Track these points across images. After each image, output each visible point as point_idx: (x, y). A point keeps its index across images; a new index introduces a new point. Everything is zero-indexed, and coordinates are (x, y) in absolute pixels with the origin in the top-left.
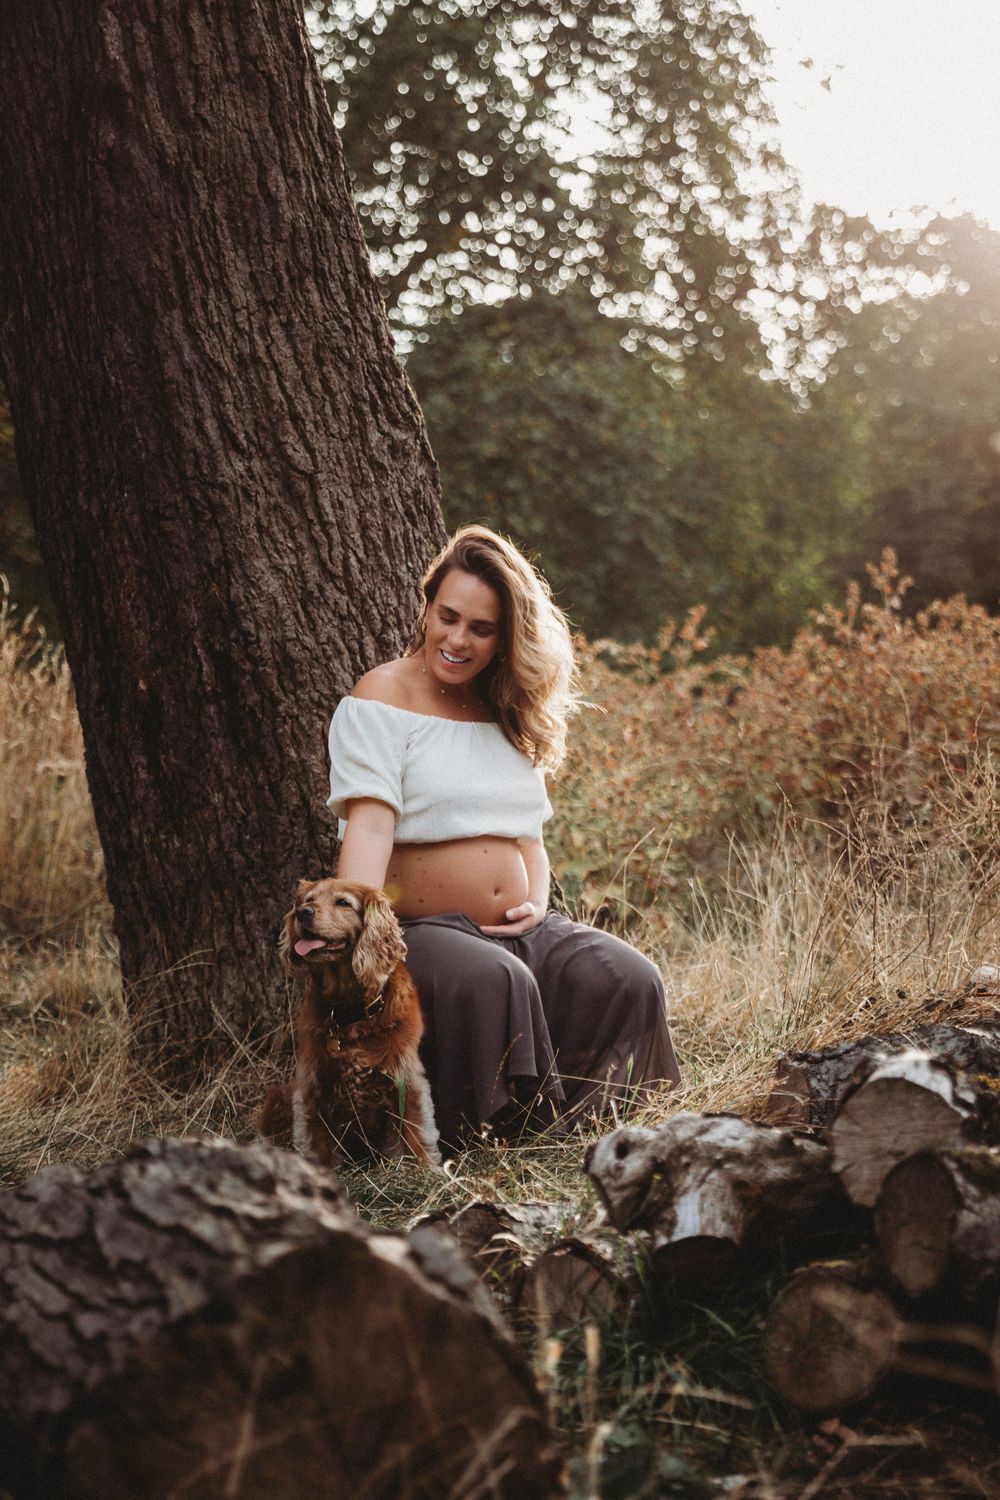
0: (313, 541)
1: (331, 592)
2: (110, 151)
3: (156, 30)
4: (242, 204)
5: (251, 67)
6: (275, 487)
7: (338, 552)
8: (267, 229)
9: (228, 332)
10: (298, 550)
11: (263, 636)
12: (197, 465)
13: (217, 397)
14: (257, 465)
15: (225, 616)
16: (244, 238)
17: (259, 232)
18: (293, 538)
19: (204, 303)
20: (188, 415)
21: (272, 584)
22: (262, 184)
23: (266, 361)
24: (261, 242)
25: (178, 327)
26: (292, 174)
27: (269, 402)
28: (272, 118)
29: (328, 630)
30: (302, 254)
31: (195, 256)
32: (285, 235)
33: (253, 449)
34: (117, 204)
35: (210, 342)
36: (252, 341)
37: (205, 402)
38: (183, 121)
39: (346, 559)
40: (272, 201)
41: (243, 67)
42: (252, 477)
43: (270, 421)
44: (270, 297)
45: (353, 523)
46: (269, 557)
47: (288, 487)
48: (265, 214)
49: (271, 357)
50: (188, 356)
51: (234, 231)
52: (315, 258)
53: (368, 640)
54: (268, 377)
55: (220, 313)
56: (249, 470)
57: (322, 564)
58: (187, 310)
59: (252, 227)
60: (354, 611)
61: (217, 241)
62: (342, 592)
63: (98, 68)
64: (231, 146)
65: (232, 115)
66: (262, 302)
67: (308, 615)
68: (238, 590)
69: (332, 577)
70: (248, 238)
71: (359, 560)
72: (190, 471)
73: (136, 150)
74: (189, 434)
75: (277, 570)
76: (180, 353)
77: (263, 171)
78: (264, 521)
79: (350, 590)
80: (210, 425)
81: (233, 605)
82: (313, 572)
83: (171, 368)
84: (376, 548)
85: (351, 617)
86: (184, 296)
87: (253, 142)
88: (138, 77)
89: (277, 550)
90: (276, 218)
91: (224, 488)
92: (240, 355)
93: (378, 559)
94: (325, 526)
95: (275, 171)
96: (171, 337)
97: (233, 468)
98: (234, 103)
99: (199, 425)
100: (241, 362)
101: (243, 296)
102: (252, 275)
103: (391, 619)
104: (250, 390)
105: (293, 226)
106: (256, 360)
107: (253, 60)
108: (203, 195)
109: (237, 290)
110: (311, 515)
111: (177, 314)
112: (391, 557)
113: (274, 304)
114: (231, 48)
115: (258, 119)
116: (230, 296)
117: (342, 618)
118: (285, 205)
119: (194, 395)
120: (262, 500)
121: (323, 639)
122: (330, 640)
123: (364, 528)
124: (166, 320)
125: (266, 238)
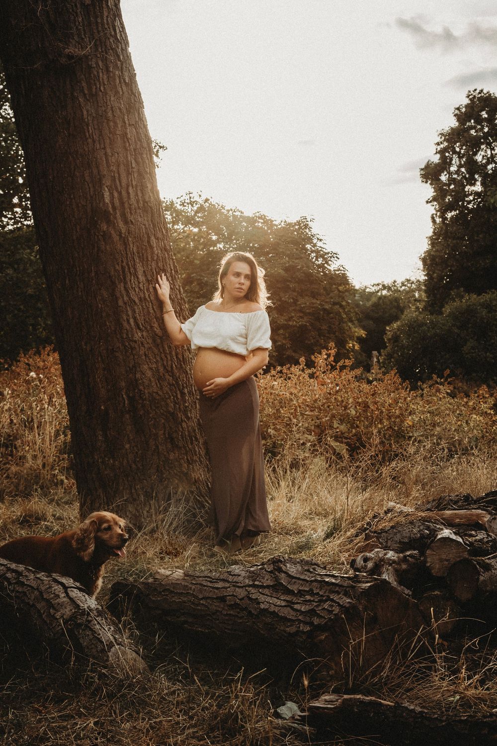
0: (161, 359)
1: (167, 377)
2: (104, 232)
3: (120, 193)
4: (142, 249)
5: (146, 205)
6: (150, 341)
7: (170, 363)
8: (150, 257)
9: (137, 290)
10: (157, 362)
11: (146, 391)
12: (127, 335)
13: (134, 311)
14: (145, 334)
15: (133, 384)
16: (142, 259)
17: (147, 258)
18: (155, 358)
19: (131, 281)
20: (125, 318)
21: (149, 374)
22: (149, 242)
23: (148, 299)
24: (148, 260)
25: (122, 289)
26: (157, 239)
27: (149, 313)
28: (152, 221)
29: (166, 389)
30: (159, 264)
31: (128, 265)
32: (155, 258)
33: (144, 329)
34: (106, 249)
35: (132, 293)
36: (144, 293)
37: (130, 313)
38: (126, 222)
39: (172, 365)
40: (151, 247)
41: (144, 205)
42: (143, 338)
43: (149, 319)
44: (150, 279)
45: (174, 353)
46: (148, 365)
47: (154, 341)
48: (149, 251)
49: (150, 298)
50: (126, 298)
51: (139, 257)
52: (163, 266)
53: (178, 392)
54: (149, 304)
55: (135, 284)
56: (142, 335)
57: (165, 367)
58: (125, 283)
59: (145, 255)
60: (174, 382)
61: (134, 261)
62: (170, 376)
63: (101, 205)
64: (139, 229)
65: (140, 220)
66: (148, 281)
67: (160, 384)
68: (138, 376)
69: (168, 371)
70: (143, 260)
71: (175, 366)
72: (125, 336)
73: (113, 232)
74: (125, 324)
75: (151, 369)
76: (123, 297)
77: (149, 237)
78: (147, 353)
79: (173, 375)
80: (132, 321)
81: (136, 380)
82: (161, 370)
83: (120, 303)
84: (180, 360)
85: (173, 385)
86: (125, 278)
87: (146, 228)
88: (114, 208)
89: (150, 362)
90: (153, 253)
91: (135, 342)
92: (140, 298)
93: (181, 365)
94: (165, 353)
95: (153, 238)
96: (120, 292)
97: (138, 335)
98: (140, 216)
99: (128, 321)
100: (140, 299)
101: (142, 278)
102: (144, 271)
103: (185, 385)
104: (143, 309)
105: (157, 255)
106: (145, 299)
107: (147, 203)
108: (131, 246)
109: (140, 277)
110: (161, 350)
111: (122, 284)
112: (184, 364)
113: (151, 281)
114: (140, 199)
115: (148, 221)
116: (138, 278)
117: (170, 385)
118: (155, 249)
119: (127, 311)
120: (146, 346)
121: (165, 392)
122: (167, 393)
123: (177, 354)
124: (119, 286)
125: (150, 259)
